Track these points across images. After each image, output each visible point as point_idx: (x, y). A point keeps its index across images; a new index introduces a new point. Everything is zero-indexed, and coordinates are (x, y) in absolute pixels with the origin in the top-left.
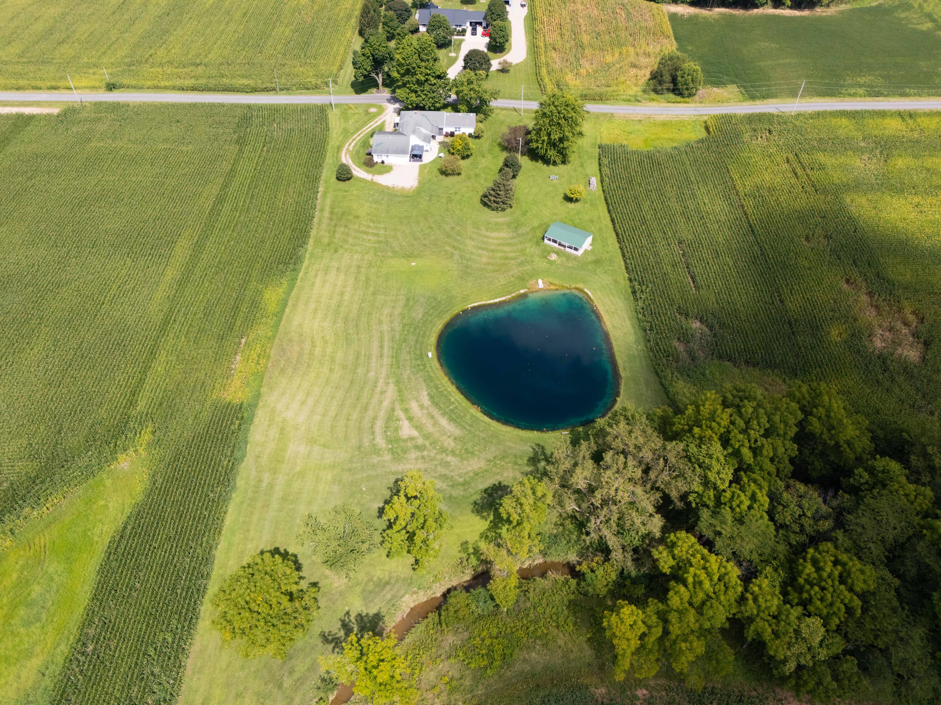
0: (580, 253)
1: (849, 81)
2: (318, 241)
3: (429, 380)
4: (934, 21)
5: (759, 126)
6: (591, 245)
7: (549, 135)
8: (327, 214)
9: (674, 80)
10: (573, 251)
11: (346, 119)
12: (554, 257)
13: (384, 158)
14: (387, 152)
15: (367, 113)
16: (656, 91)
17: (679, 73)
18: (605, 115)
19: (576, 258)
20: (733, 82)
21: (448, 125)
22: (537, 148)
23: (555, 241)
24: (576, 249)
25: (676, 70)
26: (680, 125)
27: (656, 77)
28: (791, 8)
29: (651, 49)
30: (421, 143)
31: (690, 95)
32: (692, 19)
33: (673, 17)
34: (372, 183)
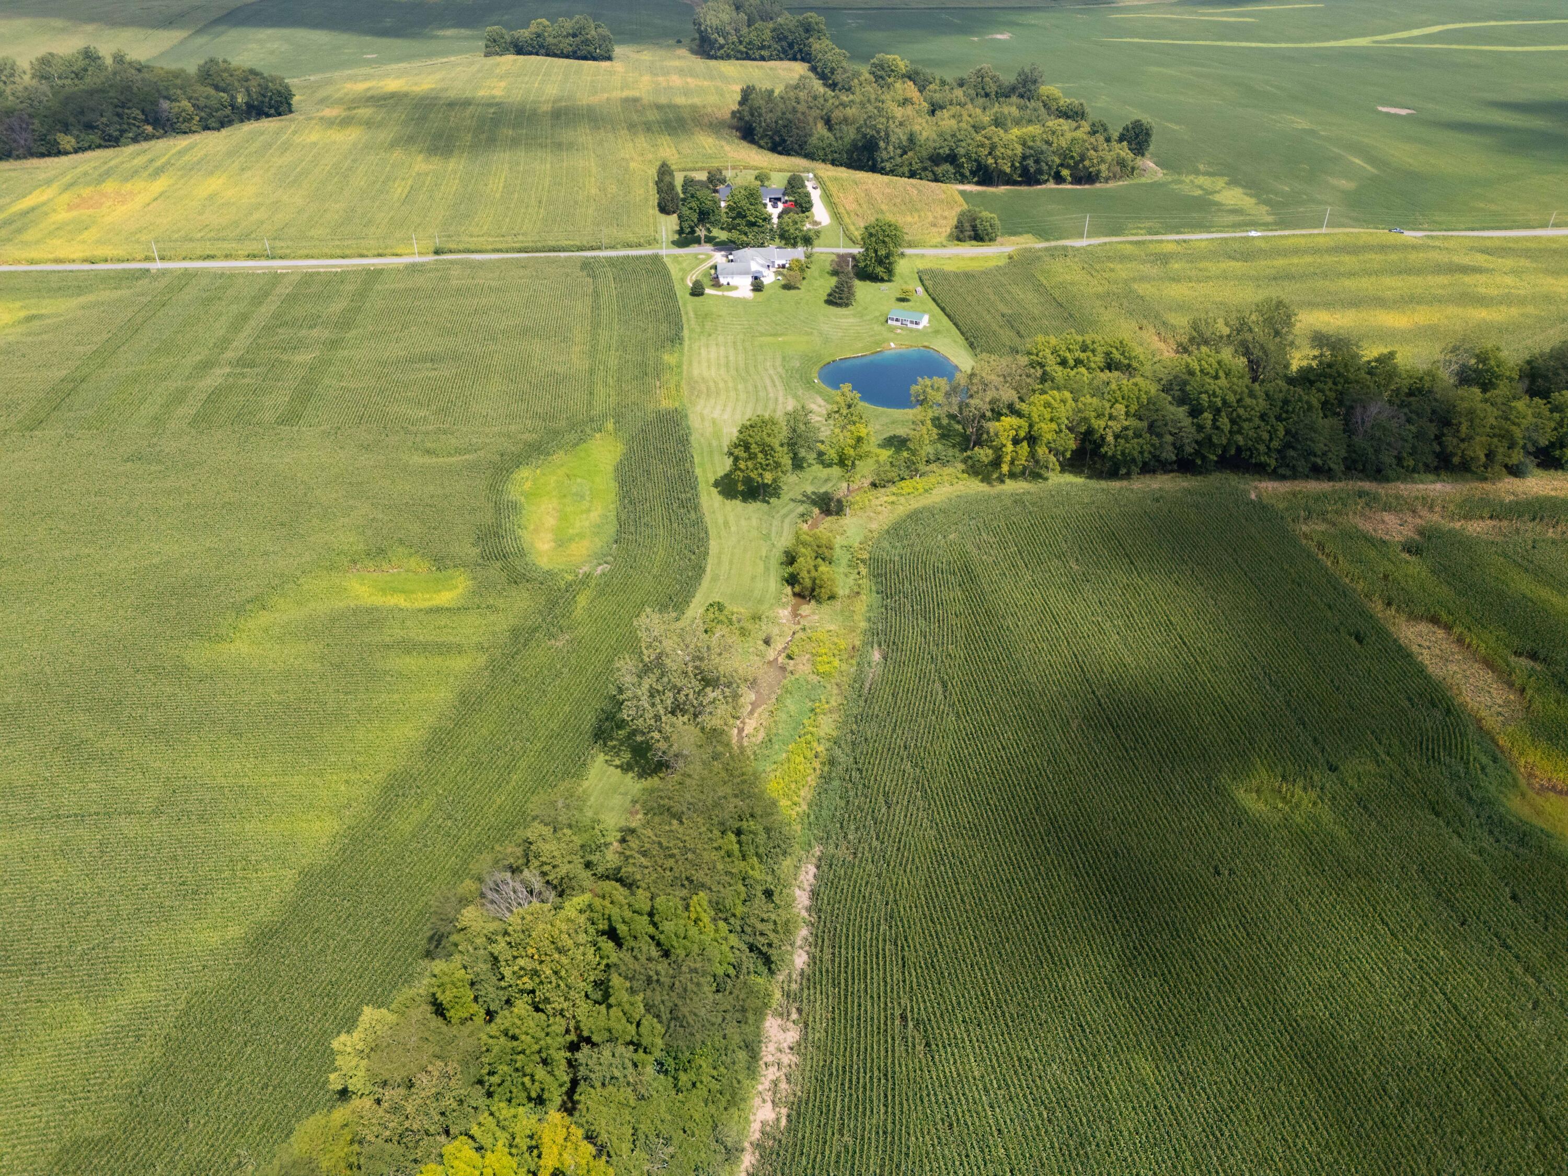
0: (920, 327)
1: (1130, 226)
2: (692, 331)
3: (820, 393)
4: (1203, 189)
5: (1056, 253)
6: (930, 321)
7: (876, 251)
8: (692, 315)
9: (974, 228)
10: (914, 326)
11: (679, 263)
12: (899, 331)
13: (729, 280)
14: (732, 274)
15: (697, 258)
16: (959, 239)
17: (978, 222)
18: (917, 255)
19: (918, 330)
20: (1028, 232)
21: (779, 258)
22: (866, 266)
23: (897, 320)
24: (917, 323)
25: (975, 220)
26: (986, 258)
27: (959, 227)
28: (1072, 183)
29: (946, 214)
30: (761, 269)
31: (990, 240)
32: (979, 194)
33: (963, 193)
34: (723, 296)
